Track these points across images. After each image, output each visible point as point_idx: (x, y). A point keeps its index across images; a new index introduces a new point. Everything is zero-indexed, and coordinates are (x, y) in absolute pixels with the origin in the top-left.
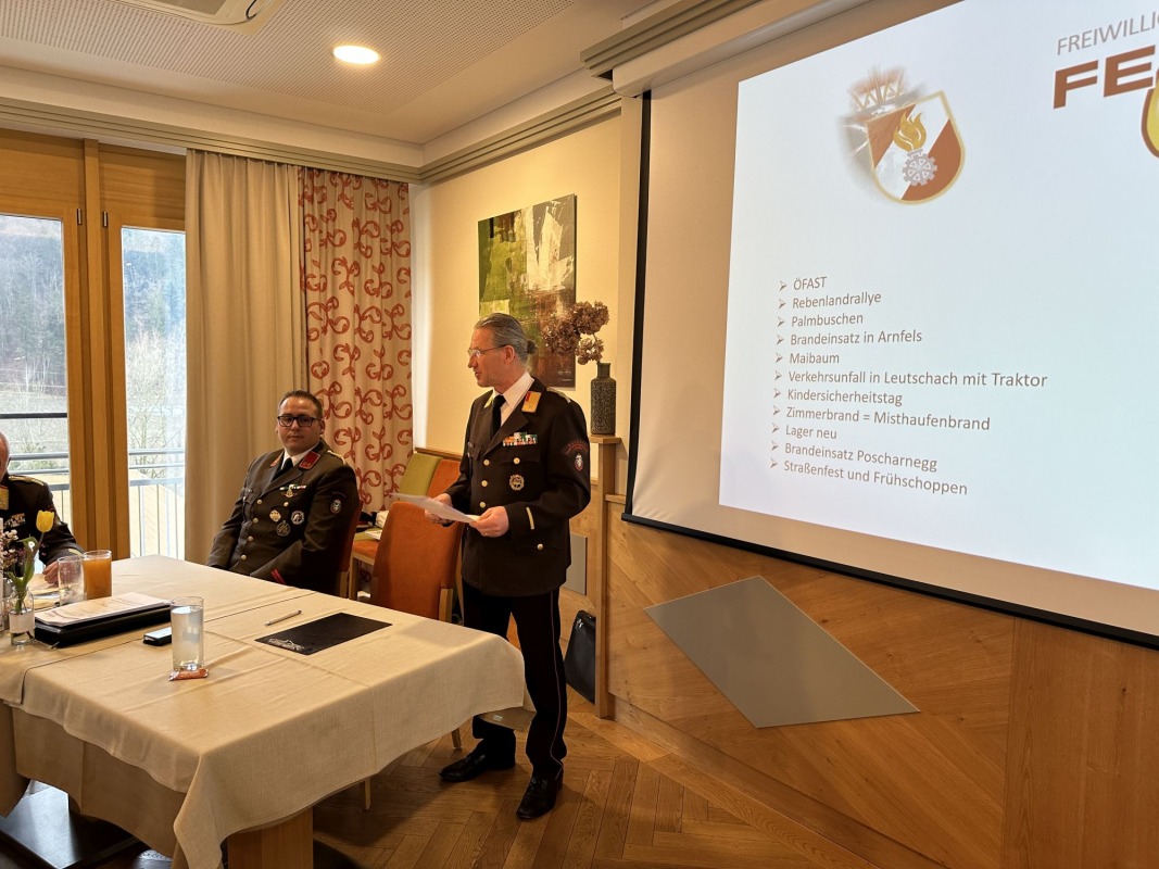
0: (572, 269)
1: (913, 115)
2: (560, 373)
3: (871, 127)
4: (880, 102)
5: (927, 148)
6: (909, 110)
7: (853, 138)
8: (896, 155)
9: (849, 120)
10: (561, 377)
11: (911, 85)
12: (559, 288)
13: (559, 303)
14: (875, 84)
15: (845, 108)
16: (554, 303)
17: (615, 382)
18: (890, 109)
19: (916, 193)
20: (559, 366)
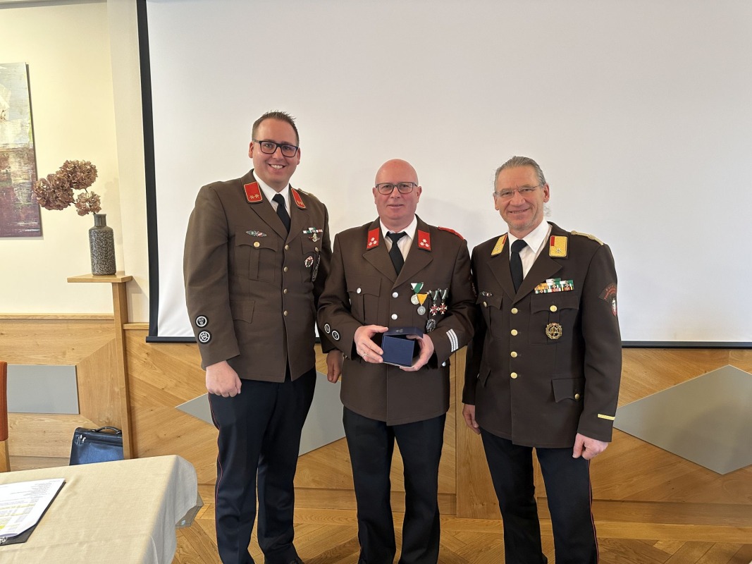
0: (29, 130)
2: (21, 224)
10: (22, 227)
12: (11, 147)
13: (12, 159)
16: (6, 159)
17: (112, 230)
20: (19, 219)
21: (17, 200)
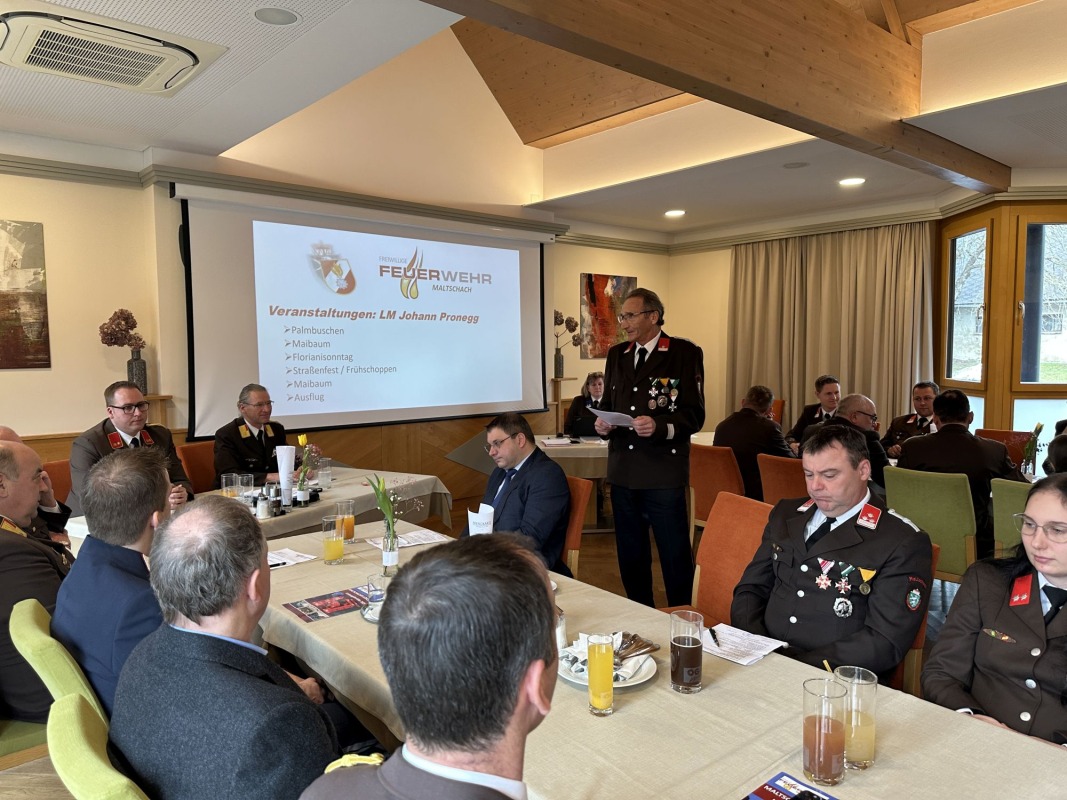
0: (42, 278)
1: (338, 264)
3: (322, 262)
4: (325, 255)
5: (344, 277)
6: (336, 261)
7: (315, 266)
8: (332, 276)
9: (313, 257)
10: (30, 360)
11: (337, 253)
12: (22, 291)
13: (22, 301)
14: (321, 247)
15: (311, 252)
18: (329, 259)
19: (341, 291)
20: (27, 352)
21: (26, 337)
